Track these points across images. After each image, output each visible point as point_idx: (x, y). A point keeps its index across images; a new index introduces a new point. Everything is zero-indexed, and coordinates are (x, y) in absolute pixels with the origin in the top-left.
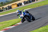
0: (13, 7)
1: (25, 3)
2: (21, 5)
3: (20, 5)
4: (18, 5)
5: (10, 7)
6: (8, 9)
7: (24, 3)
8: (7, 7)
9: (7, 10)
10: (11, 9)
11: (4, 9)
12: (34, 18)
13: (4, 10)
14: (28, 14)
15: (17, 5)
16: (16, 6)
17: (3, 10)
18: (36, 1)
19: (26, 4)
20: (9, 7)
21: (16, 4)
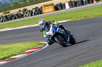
0: (45, 10)
1: (72, 4)
2: (62, 9)
3: (62, 7)
4: (56, 8)
5: (39, 10)
6: (35, 14)
7: (69, 4)
9: (32, 15)
10: (41, 14)
11: (26, 13)
13: (25, 16)
14: (63, 30)
15: (55, 6)
16: (51, 9)
17: (23, 15)
18: (95, 2)
19: (73, 7)
20: (36, 11)
21: (52, 4)
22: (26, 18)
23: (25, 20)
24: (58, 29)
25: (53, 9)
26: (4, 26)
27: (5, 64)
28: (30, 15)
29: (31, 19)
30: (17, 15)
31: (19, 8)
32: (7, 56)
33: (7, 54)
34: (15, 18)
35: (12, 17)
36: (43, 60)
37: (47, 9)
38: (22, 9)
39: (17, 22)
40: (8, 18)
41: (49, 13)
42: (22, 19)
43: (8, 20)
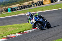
3: (55, 1)
5: (41, 2)
6: (39, 5)
8: (38, 2)
9: (37, 6)
10: (42, 5)
11: (34, 4)
12: (49, 24)
13: (33, 6)
14: (42, 19)
20: (39, 3)
22: (33, 7)
23: (32, 9)
24: (38, 18)
25: (50, 2)
26: (20, 12)
27: (21, 36)
28: (36, 6)
29: (36, 8)
30: (28, 5)
31: (29, 1)
32: (22, 30)
33: (22, 29)
34: (27, 8)
35: (25, 7)
36: (44, 33)
37: (46, 2)
38: (31, 2)
39: (28, 10)
40: (23, 7)
41: (47, 5)
42: (31, 8)
43: (22, 9)
